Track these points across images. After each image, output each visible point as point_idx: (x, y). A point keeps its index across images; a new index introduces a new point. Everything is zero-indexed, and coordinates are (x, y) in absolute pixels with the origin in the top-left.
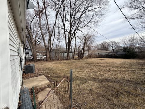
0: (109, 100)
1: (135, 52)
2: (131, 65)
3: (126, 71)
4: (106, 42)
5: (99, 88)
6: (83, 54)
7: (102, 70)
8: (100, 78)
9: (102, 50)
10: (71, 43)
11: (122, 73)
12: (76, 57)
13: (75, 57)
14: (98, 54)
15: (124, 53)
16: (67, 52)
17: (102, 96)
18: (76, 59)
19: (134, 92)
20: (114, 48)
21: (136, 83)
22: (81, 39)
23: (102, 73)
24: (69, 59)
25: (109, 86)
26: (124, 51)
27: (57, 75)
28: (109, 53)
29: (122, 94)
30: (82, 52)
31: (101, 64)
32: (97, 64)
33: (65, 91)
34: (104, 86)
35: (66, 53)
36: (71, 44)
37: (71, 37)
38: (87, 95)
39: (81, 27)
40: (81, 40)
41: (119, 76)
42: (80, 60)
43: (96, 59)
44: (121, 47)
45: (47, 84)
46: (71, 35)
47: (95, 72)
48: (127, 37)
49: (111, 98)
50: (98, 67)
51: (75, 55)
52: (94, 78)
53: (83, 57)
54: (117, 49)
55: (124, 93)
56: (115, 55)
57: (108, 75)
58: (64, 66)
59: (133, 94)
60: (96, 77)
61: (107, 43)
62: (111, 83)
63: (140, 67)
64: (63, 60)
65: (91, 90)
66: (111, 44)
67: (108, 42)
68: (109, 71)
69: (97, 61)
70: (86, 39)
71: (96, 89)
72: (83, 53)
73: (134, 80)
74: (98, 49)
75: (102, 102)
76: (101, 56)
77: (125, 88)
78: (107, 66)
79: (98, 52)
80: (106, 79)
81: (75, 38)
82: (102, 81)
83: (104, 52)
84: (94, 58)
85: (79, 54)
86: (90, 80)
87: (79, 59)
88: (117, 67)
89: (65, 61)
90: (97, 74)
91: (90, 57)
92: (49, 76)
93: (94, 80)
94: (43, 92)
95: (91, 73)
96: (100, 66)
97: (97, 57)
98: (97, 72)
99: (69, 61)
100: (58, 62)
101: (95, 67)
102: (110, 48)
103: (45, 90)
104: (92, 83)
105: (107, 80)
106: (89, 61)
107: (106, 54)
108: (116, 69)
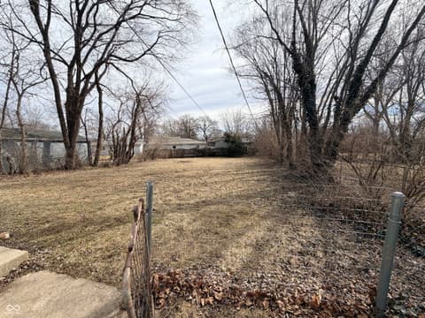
0: (216, 233)
1: (243, 144)
2: (238, 169)
3: (234, 180)
4: (191, 116)
5: (194, 221)
6: (130, 149)
7: (190, 185)
8: (192, 202)
9: (182, 137)
10: (85, 107)
11: (228, 185)
12: (105, 156)
13: (101, 157)
14: (174, 147)
15: (225, 145)
16: (64, 141)
17: (205, 231)
18: (106, 165)
19: (248, 209)
20: (208, 133)
21: (248, 197)
22: (123, 99)
23: (192, 192)
24: (79, 166)
25: (211, 212)
26: (226, 141)
27: (47, 225)
28: (198, 145)
29: (234, 217)
30: (128, 143)
31: (186, 173)
32: (177, 172)
33: (110, 257)
34: (203, 215)
35: (62, 145)
36: (83, 111)
37: (82, 84)
38: (172, 242)
39: (120, 59)
40: (122, 104)
41: (224, 191)
42: (123, 167)
43: (171, 161)
44: (220, 131)
45: (18, 263)
46: (82, 76)
47: (176, 191)
48: (230, 111)
49: (219, 229)
50: (181, 180)
51: (102, 152)
52: (179, 205)
53: (130, 158)
54: (213, 136)
55: (236, 215)
56: (210, 149)
57: (205, 194)
58: (65, 191)
59: (247, 214)
60: (183, 202)
61: (192, 119)
62: (214, 207)
63: (251, 171)
64: (49, 170)
65: (180, 229)
66: (202, 124)
67: (195, 118)
68: (205, 184)
69: (172, 167)
70: (138, 101)
71: (189, 223)
72: (132, 145)
73: (245, 193)
74: (173, 134)
75: (206, 243)
76: (181, 154)
77: (236, 208)
78: (199, 176)
79: (173, 143)
80: (203, 202)
81: (100, 90)
82: (197, 206)
83: (187, 144)
84: (165, 158)
85: (115, 147)
86: (172, 211)
87: (118, 165)
88: (217, 175)
89: (63, 175)
90: (182, 194)
91: (152, 155)
92: (7, 236)
93: (180, 208)
94: (7, 295)
95: (168, 195)
96: (183, 176)
97: (171, 157)
98: (182, 191)
99: (78, 172)
100: (20, 179)
101: (174, 181)
102: (200, 134)
103: (17, 286)
104: (177, 215)
105: (206, 203)
106: (153, 167)
107: (193, 147)
108: (216, 180)
